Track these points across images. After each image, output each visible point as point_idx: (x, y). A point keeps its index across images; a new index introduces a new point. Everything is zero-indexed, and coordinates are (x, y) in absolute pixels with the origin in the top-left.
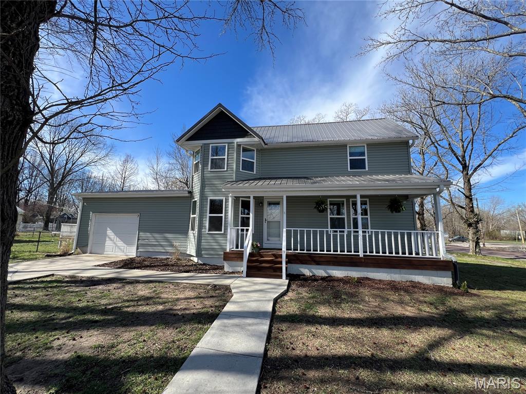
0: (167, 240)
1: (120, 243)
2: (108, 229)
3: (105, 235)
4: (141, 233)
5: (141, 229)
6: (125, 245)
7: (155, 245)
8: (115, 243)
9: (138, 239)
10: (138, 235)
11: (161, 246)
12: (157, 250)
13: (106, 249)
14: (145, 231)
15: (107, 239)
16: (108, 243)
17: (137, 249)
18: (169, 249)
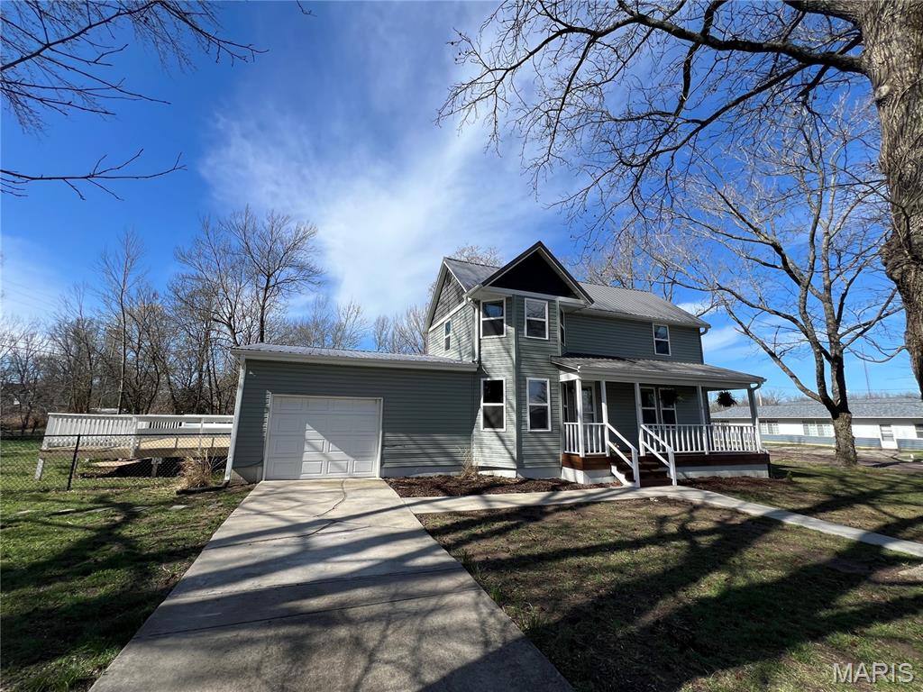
0: (437, 445)
1: (338, 455)
2: (308, 427)
3: (302, 441)
4: (387, 434)
5: (387, 427)
6: (348, 458)
7: (414, 455)
8: (324, 455)
9: (383, 446)
10: (383, 436)
11: (427, 455)
12: (420, 464)
13: (304, 469)
14: (394, 431)
15: (307, 448)
16: (309, 455)
17: (382, 464)
18: (443, 461)
